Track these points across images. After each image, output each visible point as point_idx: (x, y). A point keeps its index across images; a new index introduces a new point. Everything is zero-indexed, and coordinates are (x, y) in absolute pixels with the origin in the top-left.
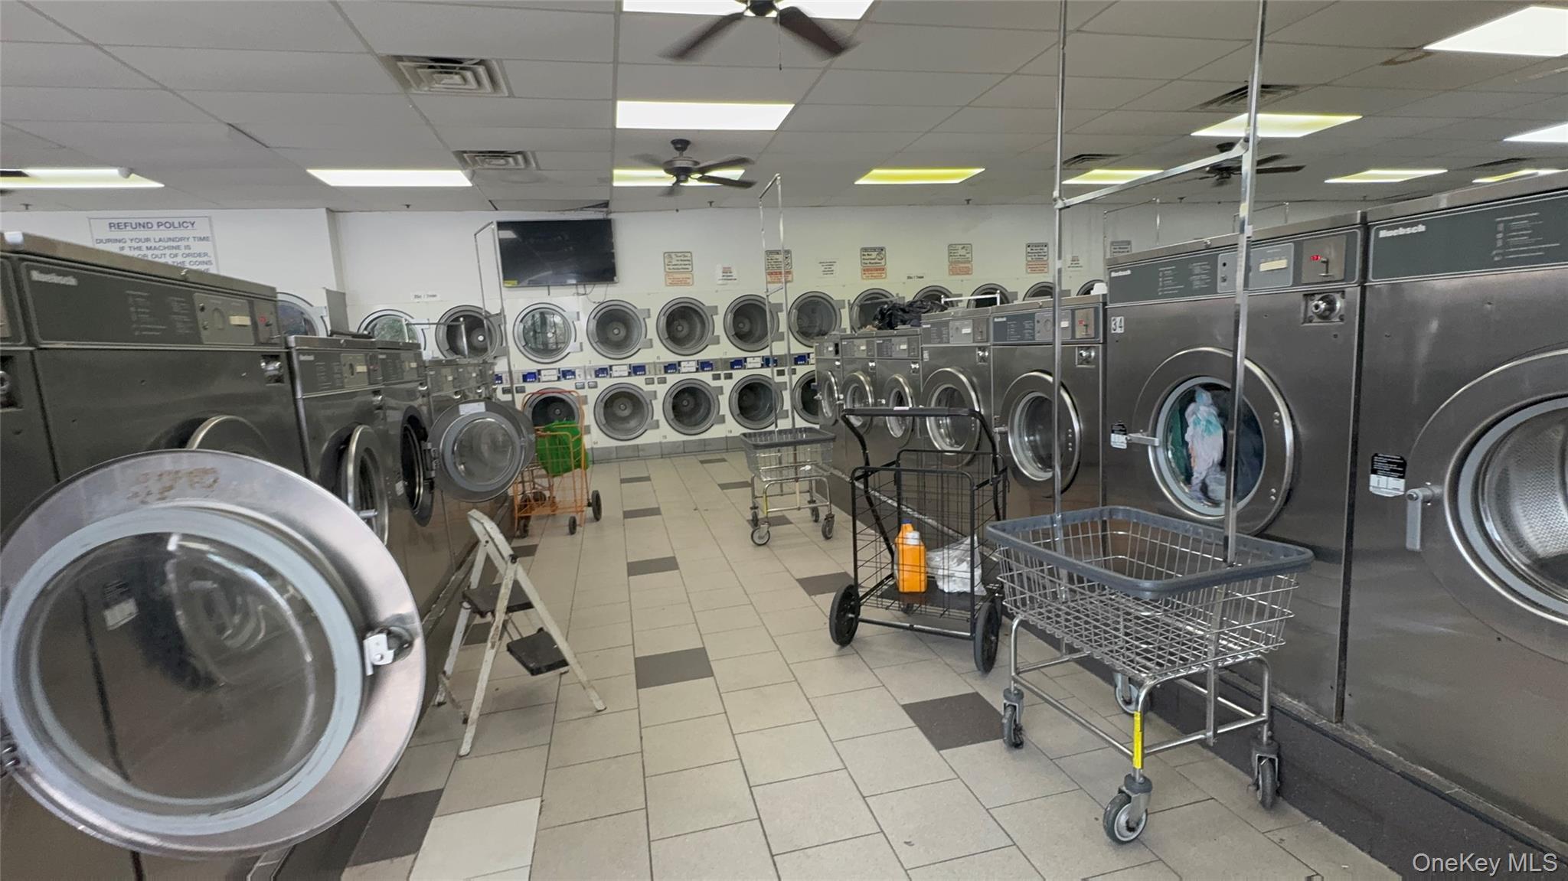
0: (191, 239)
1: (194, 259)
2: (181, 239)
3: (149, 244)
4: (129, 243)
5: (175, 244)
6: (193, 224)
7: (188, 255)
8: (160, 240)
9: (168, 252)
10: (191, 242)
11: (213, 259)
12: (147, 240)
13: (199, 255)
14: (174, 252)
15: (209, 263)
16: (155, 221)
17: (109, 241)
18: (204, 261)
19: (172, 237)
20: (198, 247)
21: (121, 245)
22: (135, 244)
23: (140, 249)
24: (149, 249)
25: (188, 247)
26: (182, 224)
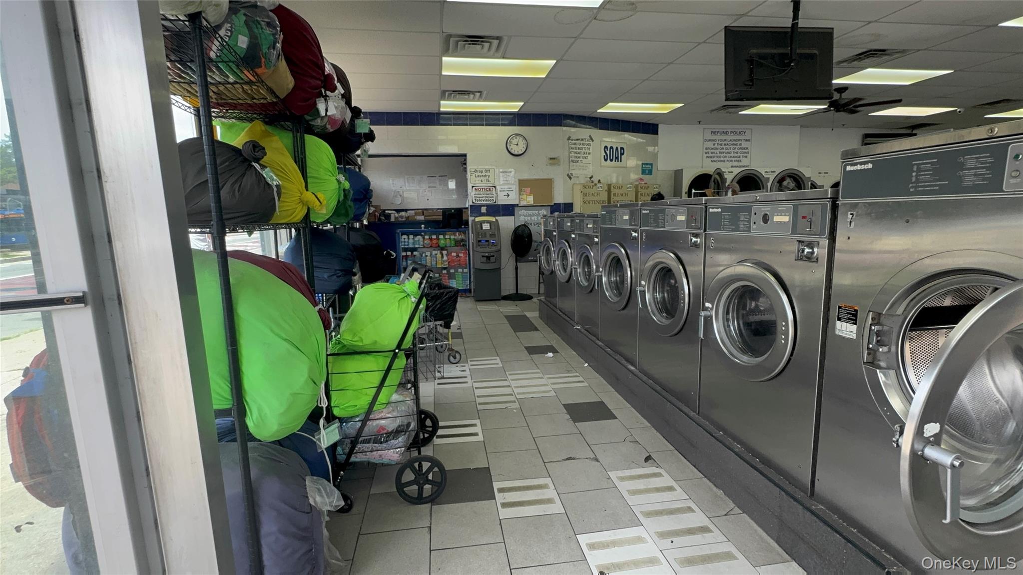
0: (743, 140)
1: (742, 151)
2: (739, 140)
3: (725, 142)
4: (717, 142)
5: (734, 142)
6: (745, 133)
7: (740, 149)
8: (730, 140)
9: (732, 147)
10: (742, 142)
11: (749, 151)
12: (725, 140)
13: (744, 149)
14: (735, 146)
15: (748, 153)
16: (729, 131)
17: (710, 140)
18: (746, 152)
19: (735, 139)
20: (745, 144)
21: (714, 142)
22: (720, 143)
23: (721, 145)
24: (725, 145)
25: (741, 144)
26: (740, 133)
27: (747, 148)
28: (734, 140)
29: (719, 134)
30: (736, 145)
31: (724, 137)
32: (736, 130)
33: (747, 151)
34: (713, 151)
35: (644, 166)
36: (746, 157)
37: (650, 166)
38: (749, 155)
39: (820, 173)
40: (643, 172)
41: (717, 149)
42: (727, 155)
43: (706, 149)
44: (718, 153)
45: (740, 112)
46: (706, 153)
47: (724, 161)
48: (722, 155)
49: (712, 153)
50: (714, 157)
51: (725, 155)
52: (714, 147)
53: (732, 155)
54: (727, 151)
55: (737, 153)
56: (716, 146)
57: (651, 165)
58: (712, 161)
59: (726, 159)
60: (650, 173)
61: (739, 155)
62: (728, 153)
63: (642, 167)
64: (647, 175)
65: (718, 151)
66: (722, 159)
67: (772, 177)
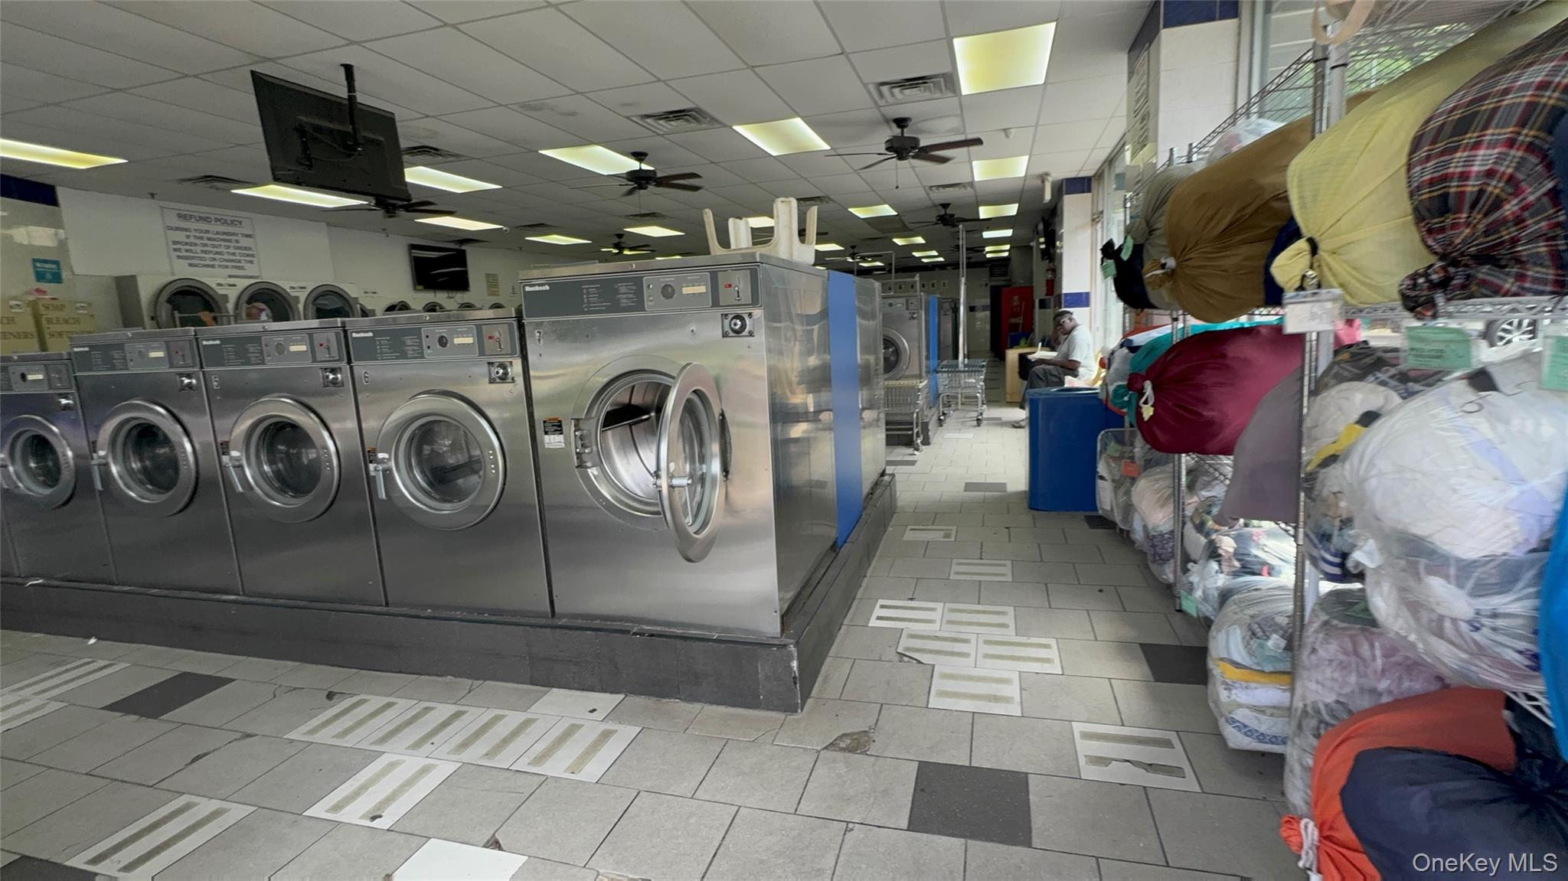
0: (240, 235)
1: (242, 252)
2: (233, 234)
3: (209, 235)
4: (193, 233)
5: (225, 237)
6: (241, 223)
7: (238, 248)
8: (217, 233)
9: (222, 243)
10: (240, 238)
11: (254, 253)
12: (207, 232)
13: (245, 248)
14: (228, 244)
15: (252, 256)
16: (213, 217)
17: (177, 229)
18: (250, 256)
19: (225, 231)
20: (244, 242)
21: (188, 234)
22: (198, 235)
23: (201, 238)
24: (209, 239)
25: (237, 241)
26: (232, 222)
27: (250, 249)
28: (224, 233)
29: (193, 220)
30: (229, 241)
31: (204, 226)
32: (225, 218)
33: (250, 252)
34: (188, 247)
35: (38, 265)
36: (251, 262)
37: (54, 266)
38: (255, 260)
39: (366, 293)
40: (40, 276)
41: (196, 245)
42: (218, 257)
43: (174, 243)
44: (199, 251)
45: (234, 189)
46: (175, 250)
47: (213, 266)
48: (207, 256)
49: (187, 251)
50: (193, 258)
51: (212, 256)
52: (187, 241)
53: (226, 257)
54: (215, 250)
55: (234, 254)
56: (192, 240)
57: (56, 263)
58: (191, 265)
59: (216, 263)
60: (57, 278)
61: (239, 258)
62: (217, 253)
63: (35, 267)
64: (50, 282)
65: (199, 249)
66: (208, 262)
67: (303, 296)
